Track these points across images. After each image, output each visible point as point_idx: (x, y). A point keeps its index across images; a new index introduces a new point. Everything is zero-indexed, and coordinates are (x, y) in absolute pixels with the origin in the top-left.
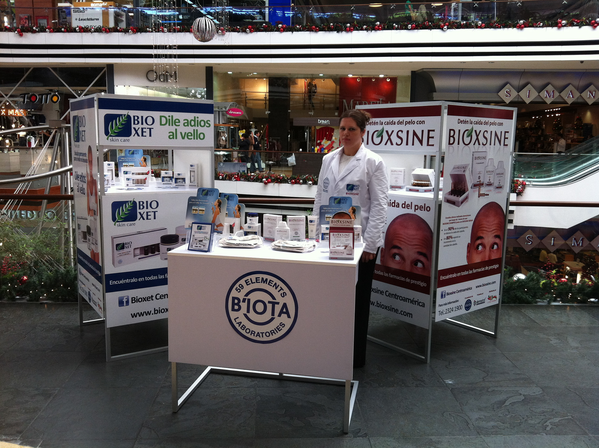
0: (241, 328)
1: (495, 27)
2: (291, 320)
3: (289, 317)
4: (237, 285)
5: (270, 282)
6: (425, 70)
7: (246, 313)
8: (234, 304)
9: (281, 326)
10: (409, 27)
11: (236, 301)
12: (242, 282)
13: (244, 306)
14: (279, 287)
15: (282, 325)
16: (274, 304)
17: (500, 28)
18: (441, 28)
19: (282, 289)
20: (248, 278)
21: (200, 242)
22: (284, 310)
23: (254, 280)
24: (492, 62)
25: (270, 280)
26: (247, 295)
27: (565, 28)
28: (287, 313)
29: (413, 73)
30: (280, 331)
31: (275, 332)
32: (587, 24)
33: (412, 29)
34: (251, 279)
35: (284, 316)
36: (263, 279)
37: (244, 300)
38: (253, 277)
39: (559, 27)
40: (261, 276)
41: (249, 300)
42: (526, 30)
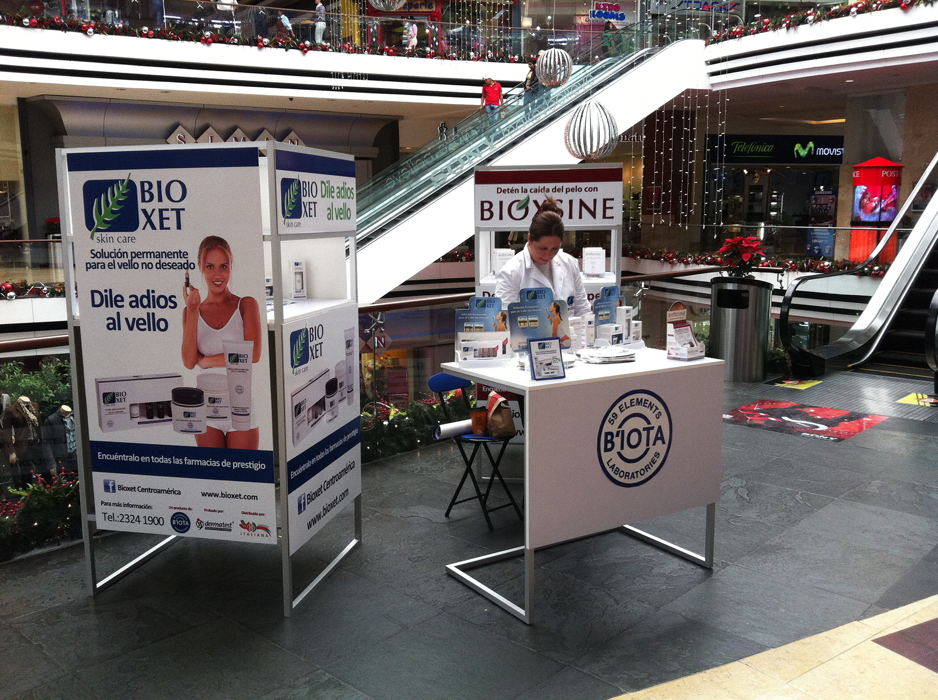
0: (614, 473)
1: (169, 38)
2: (666, 446)
3: (664, 443)
4: (610, 416)
5: (645, 403)
6: (46, 98)
7: (619, 450)
8: (607, 442)
9: (655, 456)
10: (26, 23)
11: (609, 437)
12: (616, 410)
13: (617, 441)
14: (654, 406)
15: (657, 455)
16: (648, 430)
17: (177, 40)
18: (84, 31)
19: (657, 408)
20: (622, 402)
21: (549, 367)
22: (659, 436)
23: (628, 404)
24: (166, 92)
25: (646, 400)
26: (620, 427)
27: (268, 49)
28: (662, 438)
29: (21, 101)
30: (654, 463)
31: (650, 466)
32: (295, 47)
33: (32, 26)
34: (625, 403)
35: (659, 442)
36: (638, 399)
37: (618, 433)
38: (627, 400)
39: (260, 47)
40: (635, 396)
41: (623, 431)
42: (215, 46)
